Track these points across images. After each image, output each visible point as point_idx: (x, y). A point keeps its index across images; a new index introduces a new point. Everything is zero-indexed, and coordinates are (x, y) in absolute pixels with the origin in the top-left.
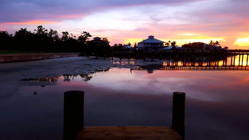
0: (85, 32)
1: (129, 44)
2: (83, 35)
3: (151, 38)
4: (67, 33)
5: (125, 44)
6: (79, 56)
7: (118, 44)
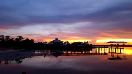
0: (20, 36)
1: (46, 42)
2: (18, 38)
3: (57, 39)
4: (9, 36)
5: (44, 42)
6: (14, 50)
7: (40, 42)
